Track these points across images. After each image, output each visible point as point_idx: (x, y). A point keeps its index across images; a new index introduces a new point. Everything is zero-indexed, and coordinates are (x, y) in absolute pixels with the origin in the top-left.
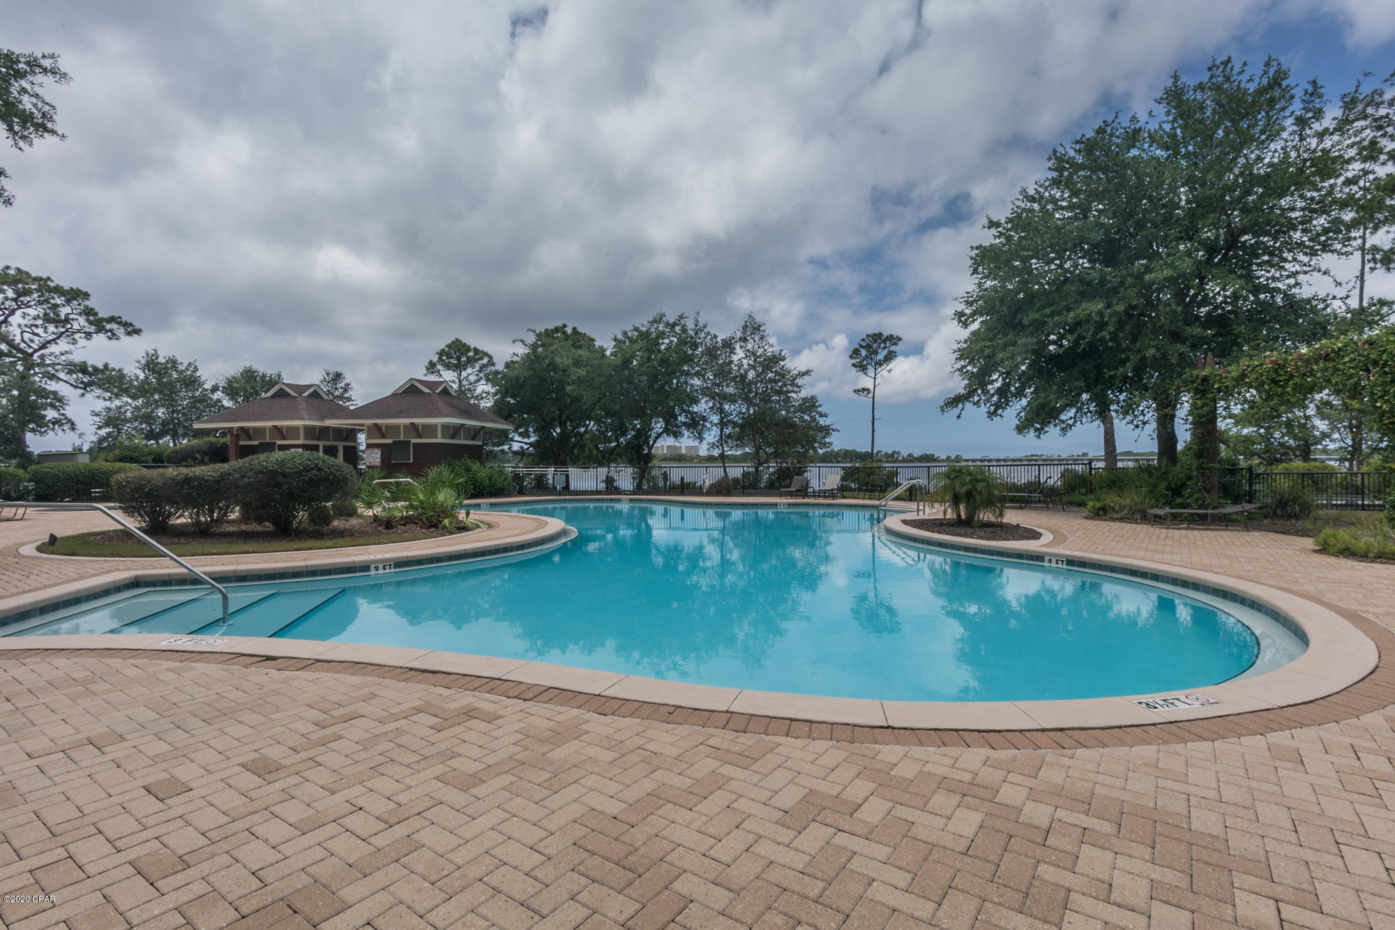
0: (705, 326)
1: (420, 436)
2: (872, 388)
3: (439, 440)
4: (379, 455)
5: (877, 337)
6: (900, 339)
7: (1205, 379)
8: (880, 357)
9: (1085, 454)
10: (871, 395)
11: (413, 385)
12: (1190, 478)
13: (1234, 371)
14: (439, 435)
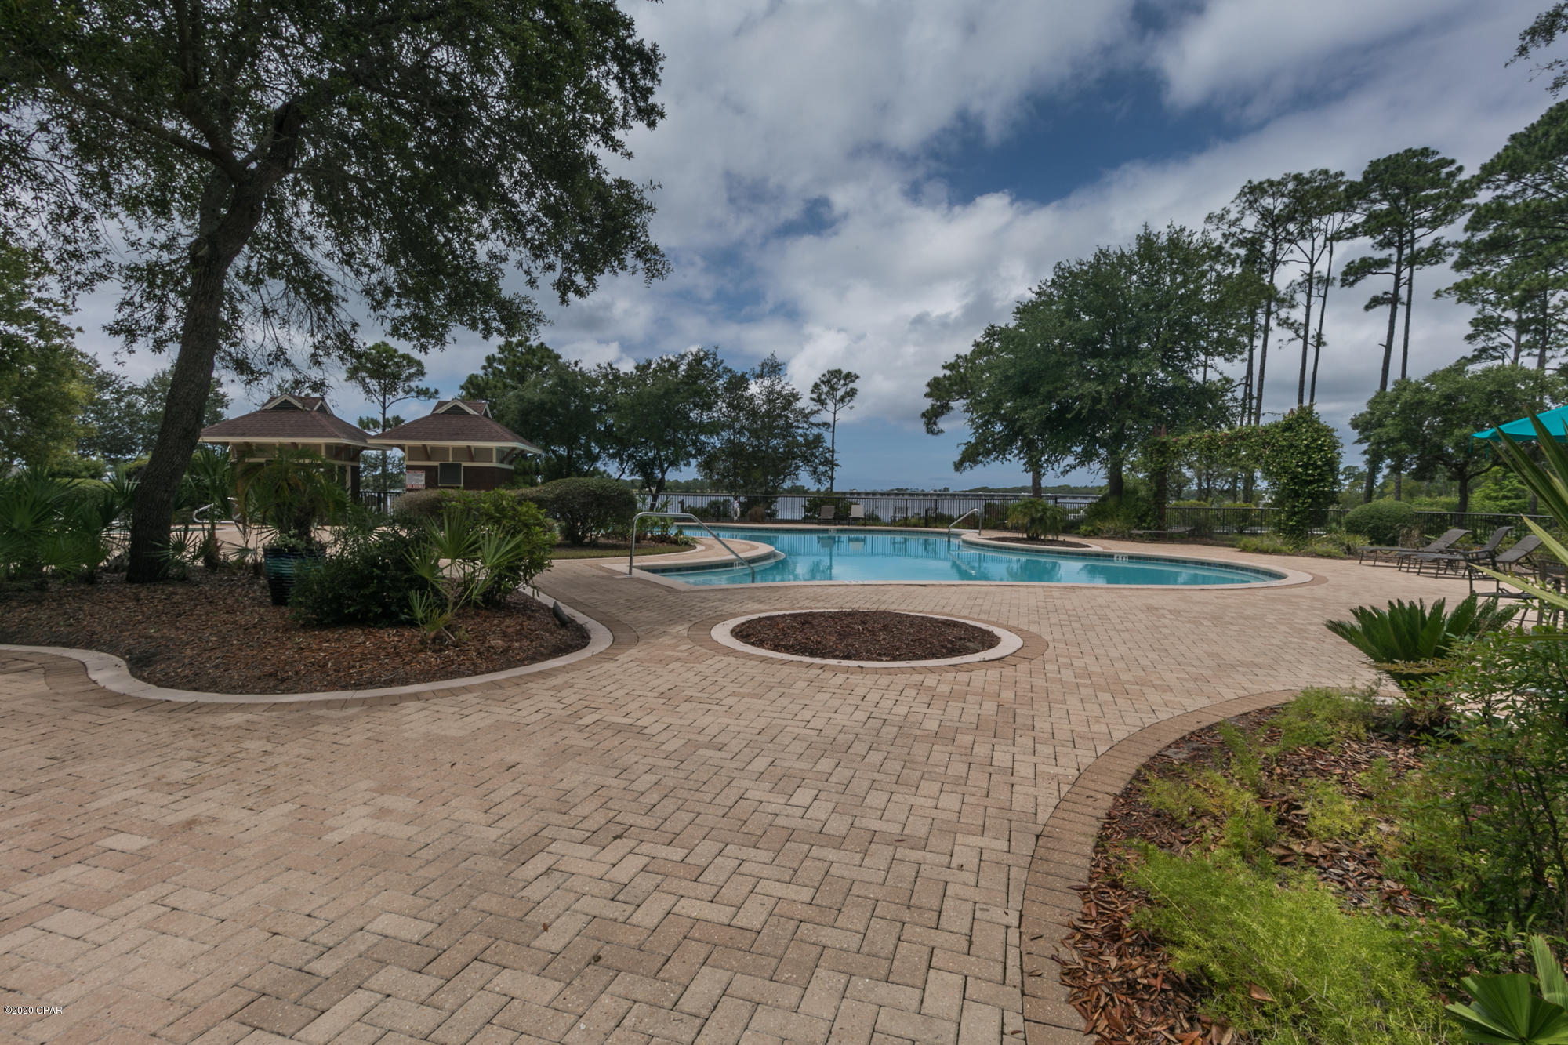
0: (722, 362)
1: (472, 460)
2: (832, 423)
3: (494, 464)
4: (423, 478)
5: (836, 374)
6: (857, 377)
7: (1164, 444)
8: (839, 394)
9: (946, 489)
10: (831, 429)
11: (456, 406)
12: (1150, 510)
13: (1184, 439)
14: (494, 459)
